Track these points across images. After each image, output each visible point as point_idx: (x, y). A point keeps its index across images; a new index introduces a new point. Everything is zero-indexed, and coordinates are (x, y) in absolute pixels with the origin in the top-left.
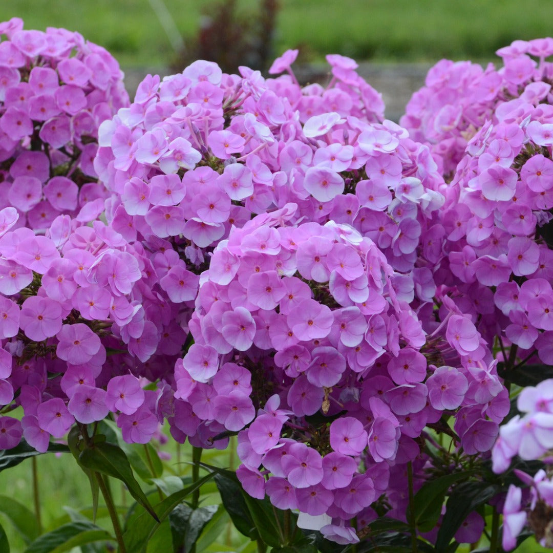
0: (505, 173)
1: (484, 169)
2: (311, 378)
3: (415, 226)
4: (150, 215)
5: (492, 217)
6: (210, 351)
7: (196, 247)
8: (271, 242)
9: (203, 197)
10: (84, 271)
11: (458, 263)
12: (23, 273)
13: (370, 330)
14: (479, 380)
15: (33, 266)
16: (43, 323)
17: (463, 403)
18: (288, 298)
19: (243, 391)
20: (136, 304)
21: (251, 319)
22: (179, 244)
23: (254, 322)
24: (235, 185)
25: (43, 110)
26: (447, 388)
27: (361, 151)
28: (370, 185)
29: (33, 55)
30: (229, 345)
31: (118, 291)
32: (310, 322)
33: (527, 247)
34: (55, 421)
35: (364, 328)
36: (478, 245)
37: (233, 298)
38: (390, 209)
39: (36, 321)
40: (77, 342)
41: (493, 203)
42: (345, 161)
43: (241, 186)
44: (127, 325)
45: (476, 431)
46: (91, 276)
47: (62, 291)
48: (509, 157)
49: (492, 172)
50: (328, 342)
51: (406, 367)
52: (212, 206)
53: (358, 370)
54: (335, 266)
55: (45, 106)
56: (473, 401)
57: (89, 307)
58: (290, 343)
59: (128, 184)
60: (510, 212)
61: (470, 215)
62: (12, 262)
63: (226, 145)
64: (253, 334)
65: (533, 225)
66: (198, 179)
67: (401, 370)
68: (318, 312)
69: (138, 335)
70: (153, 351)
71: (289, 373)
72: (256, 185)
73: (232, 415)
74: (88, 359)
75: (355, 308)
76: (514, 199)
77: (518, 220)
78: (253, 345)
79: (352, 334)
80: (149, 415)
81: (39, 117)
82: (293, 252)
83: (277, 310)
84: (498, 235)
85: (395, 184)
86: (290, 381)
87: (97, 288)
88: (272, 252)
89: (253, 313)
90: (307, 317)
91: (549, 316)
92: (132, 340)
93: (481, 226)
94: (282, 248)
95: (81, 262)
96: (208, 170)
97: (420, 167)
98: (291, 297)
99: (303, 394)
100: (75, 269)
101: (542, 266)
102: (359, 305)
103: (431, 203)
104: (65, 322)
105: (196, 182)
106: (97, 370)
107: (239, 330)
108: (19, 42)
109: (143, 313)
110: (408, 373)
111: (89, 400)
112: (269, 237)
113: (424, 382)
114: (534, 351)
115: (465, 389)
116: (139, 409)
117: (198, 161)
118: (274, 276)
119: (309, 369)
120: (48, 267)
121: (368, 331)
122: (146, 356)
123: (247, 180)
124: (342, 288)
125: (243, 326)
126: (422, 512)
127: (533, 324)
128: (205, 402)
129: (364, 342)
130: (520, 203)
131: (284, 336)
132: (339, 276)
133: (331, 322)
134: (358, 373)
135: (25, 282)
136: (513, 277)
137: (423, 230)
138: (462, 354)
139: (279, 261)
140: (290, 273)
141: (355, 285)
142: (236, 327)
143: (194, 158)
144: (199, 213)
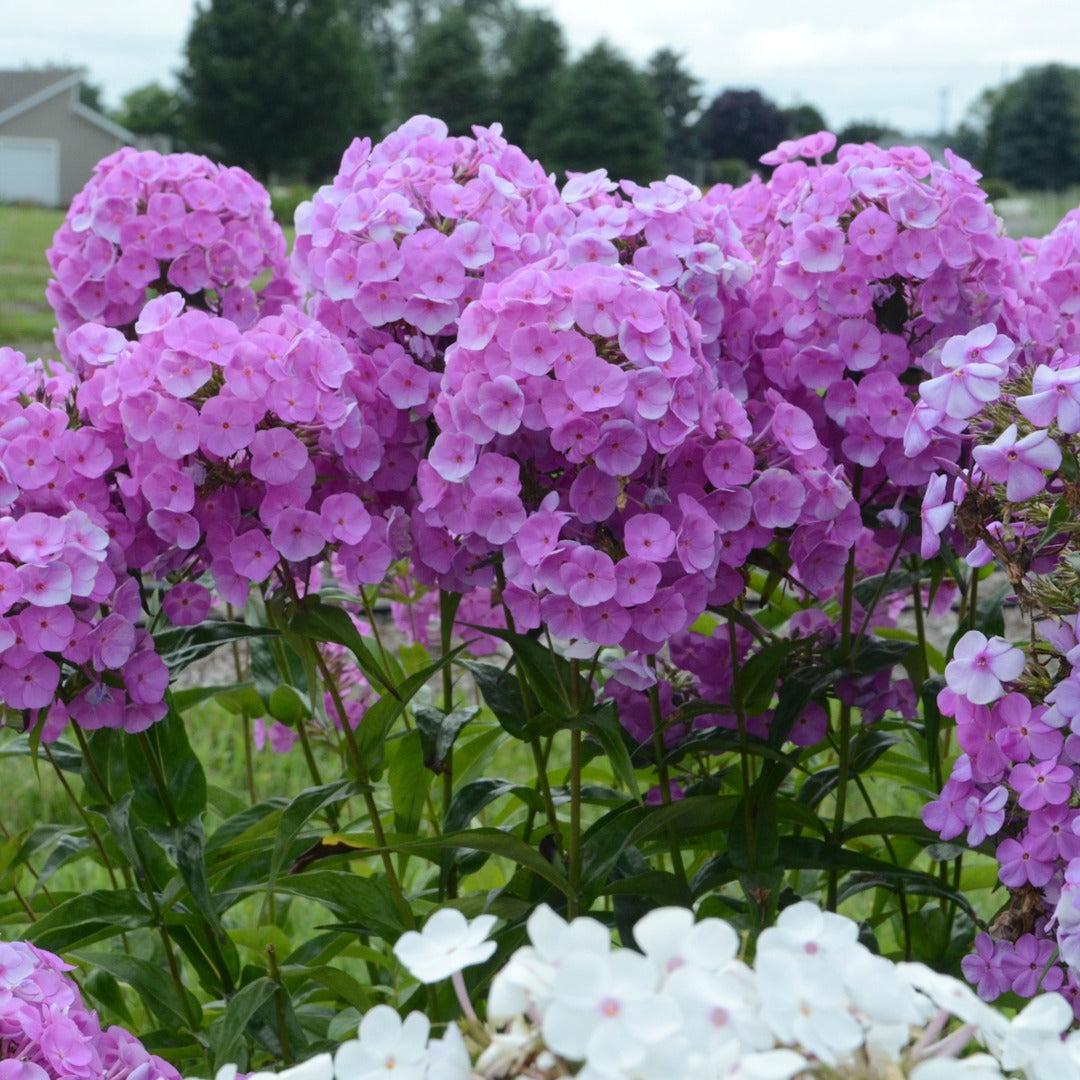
0: (829, 234)
1: (799, 234)
2: (600, 464)
3: (715, 306)
4: (359, 297)
5: (814, 298)
6: (464, 442)
7: (424, 335)
8: (539, 290)
9: (427, 267)
10: (278, 361)
11: (776, 364)
12: (197, 368)
13: (677, 399)
14: (819, 487)
15: (211, 357)
16: (230, 432)
17: (799, 519)
18: (564, 359)
19: (510, 490)
20: (348, 403)
21: (517, 389)
22: (399, 331)
23: (521, 393)
24: (470, 250)
25: (170, 247)
26: (778, 499)
27: (639, 213)
28: (653, 253)
29: (151, 180)
30: (488, 429)
31: (324, 385)
32: (596, 389)
33: (863, 333)
34: (255, 563)
35: (668, 396)
36: (800, 336)
37: (491, 366)
38: (681, 284)
39: (221, 430)
40: (276, 455)
41: (815, 276)
42: (617, 226)
43: (477, 251)
44: (340, 429)
45: (819, 559)
46: (287, 367)
47: (252, 388)
48: (832, 214)
49: (810, 235)
50: (619, 412)
51: (726, 466)
52: (440, 279)
53: (662, 451)
54: (624, 315)
55: (171, 242)
56: (814, 517)
57: (288, 407)
58: (571, 416)
59: (329, 261)
60: (838, 286)
61: (789, 299)
62: (183, 355)
63: (455, 201)
64: (520, 410)
65: (870, 300)
66: (420, 245)
67: (719, 470)
68: (606, 373)
69: (354, 444)
70: (376, 466)
71: (571, 457)
72: (499, 249)
73: (496, 523)
74: (293, 476)
75: (656, 369)
76: (843, 269)
77: (849, 296)
78: (522, 425)
79: (652, 404)
80: (379, 546)
81: (167, 255)
82: (568, 300)
83: (551, 374)
84: (825, 323)
85: (685, 251)
86: (573, 469)
87: (296, 382)
88: (540, 301)
89: (520, 382)
90: (590, 382)
91: (898, 419)
92: (347, 449)
93: (801, 312)
94: (555, 296)
95: (272, 349)
96: (432, 234)
97: (718, 232)
98: (568, 358)
99: (590, 493)
100: (266, 358)
101: (885, 358)
102: (659, 364)
103: (733, 277)
104: (258, 428)
105: (418, 248)
106: (307, 494)
107: (501, 409)
108: (131, 167)
109: (359, 415)
110: (728, 474)
111: (297, 530)
112: (535, 284)
113: (747, 486)
114: (880, 466)
115: (801, 500)
116: (365, 537)
117: (419, 224)
118: (546, 330)
119: (597, 451)
120: (231, 356)
121: (673, 400)
122: (368, 471)
123: (485, 243)
124: (636, 344)
125: (507, 401)
126: (750, 691)
127: (877, 431)
128: (460, 510)
129: (669, 413)
130: (849, 272)
131: (562, 410)
132: (631, 327)
133: (624, 386)
134: (663, 456)
135: (202, 379)
136: (848, 373)
137: (726, 314)
138: (796, 453)
139: (551, 312)
140: (566, 324)
141: (653, 340)
142: (498, 404)
143: (413, 219)
144: (424, 287)
